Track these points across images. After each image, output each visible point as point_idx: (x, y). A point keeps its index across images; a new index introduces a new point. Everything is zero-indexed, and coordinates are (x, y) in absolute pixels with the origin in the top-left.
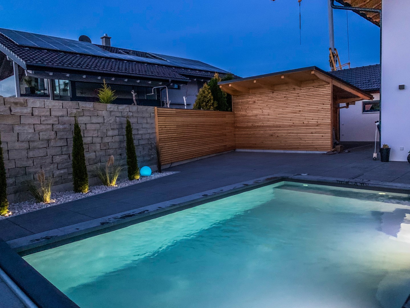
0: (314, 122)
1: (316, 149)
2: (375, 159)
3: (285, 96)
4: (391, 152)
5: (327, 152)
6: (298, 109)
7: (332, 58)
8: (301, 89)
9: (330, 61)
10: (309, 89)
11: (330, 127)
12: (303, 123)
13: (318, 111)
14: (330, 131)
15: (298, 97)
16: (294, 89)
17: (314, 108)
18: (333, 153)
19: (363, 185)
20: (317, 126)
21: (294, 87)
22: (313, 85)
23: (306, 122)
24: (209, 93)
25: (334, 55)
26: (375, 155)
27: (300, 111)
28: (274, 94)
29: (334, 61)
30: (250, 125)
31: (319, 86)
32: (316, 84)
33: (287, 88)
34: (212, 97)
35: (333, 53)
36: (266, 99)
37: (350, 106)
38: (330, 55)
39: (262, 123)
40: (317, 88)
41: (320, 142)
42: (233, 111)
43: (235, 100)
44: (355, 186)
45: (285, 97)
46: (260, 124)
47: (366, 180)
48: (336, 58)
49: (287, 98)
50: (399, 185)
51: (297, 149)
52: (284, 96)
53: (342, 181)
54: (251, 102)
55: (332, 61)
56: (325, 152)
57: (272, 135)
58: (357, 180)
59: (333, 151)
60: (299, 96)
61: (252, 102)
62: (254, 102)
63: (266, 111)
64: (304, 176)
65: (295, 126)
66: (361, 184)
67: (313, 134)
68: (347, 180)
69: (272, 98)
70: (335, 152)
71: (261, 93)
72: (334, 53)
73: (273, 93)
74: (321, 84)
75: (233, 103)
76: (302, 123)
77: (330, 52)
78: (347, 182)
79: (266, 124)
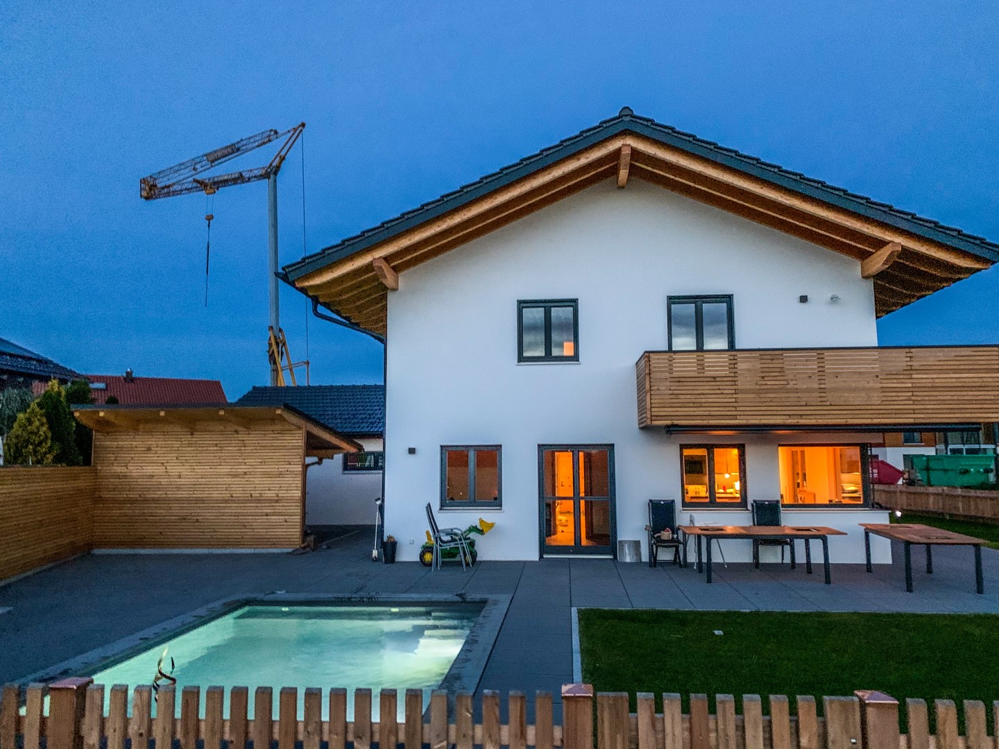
0: (270, 494)
1: (274, 545)
2: (377, 560)
3: (218, 442)
4: (398, 547)
5: (292, 550)
6: (242, 469)
7: (274, 347)
8: (249, 434)
9: (269, 352)
10: (265, 434)
11: (299, 504)
12: (251, 496)
13: (280, 475)
14: (299, 511)
15: (243, 448)
16: (237, 432)
17: (273, 469)
18: (303, 551)
19: (370, 600)
20: (277, 501)
21: (236, 427)
22: (271, 428)
23: (256, 494)
24: (42, 424)
25: (279, 341)
26: (375, 553)
27: (245, 473)
28: (194, 436)
29: (279, 352)
30: (133, 495)
31: (282, 432)
32: (278, 427)
33: (222, 428)
34: (50, 435)
35: (275, 337)
36: (177, 444)
37: (324, 461)
38: (270, 339)
39: (164, 492)
40: (279, 433)
41: (279, 532)
42: (92, 464)
43: (99, 440)
44: (361, 603)
45: (216, 444)
46: (159, 494)
47: (374, 593)
48: (282, 347)
49: (222, 447)
50: (415, 596)
51: (237, 544)
52: (216, 442)
53: (342, 598)
54: (139, 449)
55: (273, 352)
56: (290, 550)
57: (184, 519)
58: (362, 594)
59: (304, 548)
60: (244, 446)
61: (143, 449)
62: (149, 449)
63: (174, 469)
64: (281, 594)
65: (234, 501)
66: (369, 599)
67: (269, 517)
68: (347, 595)
69: (190, 445)
70: (307, 549)
71: (164, 433)
72: (279, 338)
73: (192, 434)
74: (287, 427)
75: (95, 447)
76: (249, 495)
77: (270, 334)
78: (349, 599)
79: (171, 495)
